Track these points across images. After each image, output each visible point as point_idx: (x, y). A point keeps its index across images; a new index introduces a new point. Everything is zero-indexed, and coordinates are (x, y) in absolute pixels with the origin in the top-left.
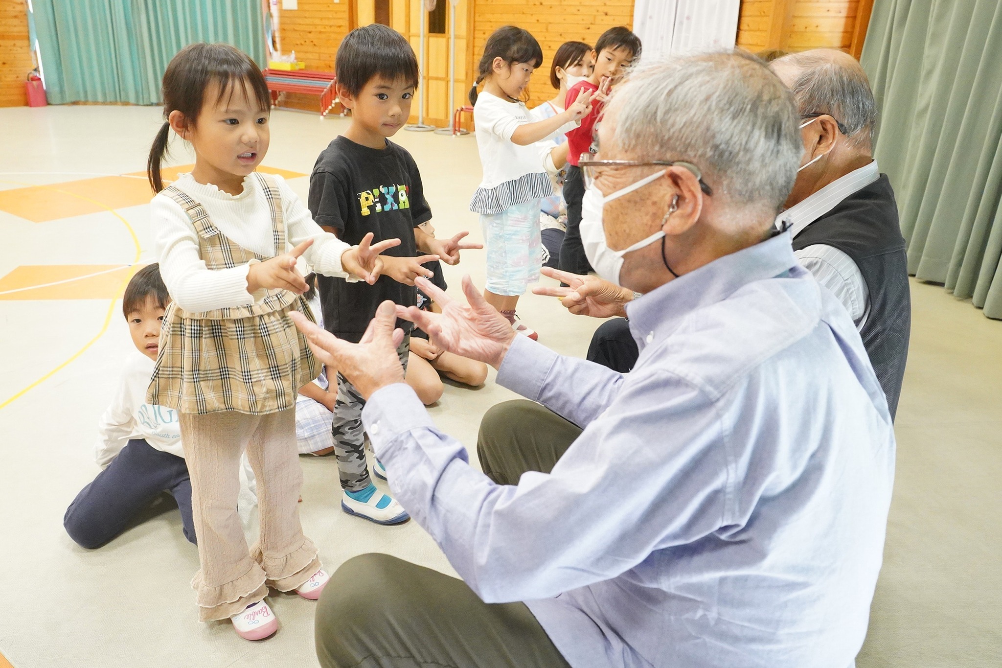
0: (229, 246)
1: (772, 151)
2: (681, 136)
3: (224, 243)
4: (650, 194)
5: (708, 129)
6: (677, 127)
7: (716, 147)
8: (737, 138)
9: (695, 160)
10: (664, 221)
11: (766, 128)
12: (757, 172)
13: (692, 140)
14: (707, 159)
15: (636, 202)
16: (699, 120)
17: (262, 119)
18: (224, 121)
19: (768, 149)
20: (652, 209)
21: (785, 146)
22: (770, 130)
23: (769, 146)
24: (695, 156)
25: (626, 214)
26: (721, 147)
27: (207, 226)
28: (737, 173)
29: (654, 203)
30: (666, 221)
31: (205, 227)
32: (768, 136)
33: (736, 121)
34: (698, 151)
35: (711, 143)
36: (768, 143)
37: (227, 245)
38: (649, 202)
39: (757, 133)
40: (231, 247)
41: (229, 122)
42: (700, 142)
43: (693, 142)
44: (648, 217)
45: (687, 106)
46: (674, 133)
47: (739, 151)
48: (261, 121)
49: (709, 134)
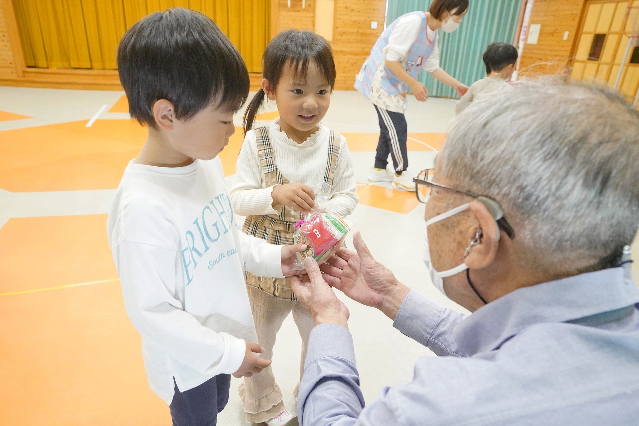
0: (282, 180)
1: (591, 202)
2: (488, 170)
3: (279, 178)
4: (458, 223)
5: (514, 168)
6: (487, 161)
7: (522, 188)
8: (546, 182)
9: (498, 198)
10: (466, 252)
11: (587, 174)
12: (568, 222)
13: (497, 177)
14: (510, 200)
15: (448, 228)
16: (507, 157)
17: (323, 91)
18: (292, 91)
19: (585, 199)
20: (459, 238)
21: (611, 200)
22: (591, 177)
23: (586, 196)
24: (498, 194)
25: (440, 236)
26: (527, 190)
27: (270, 164)
28: (543, 220)
29: (461, 232)
30: (468, 253)
31: (268, 165)
32: (586, 185)
33: (548, 163)
34: (501, 190)
35: (517, 184)
36: (585, 193)
37: (281, 179)
38: (457, 230)
39: (571, 180)
40: (283, 182)
41: (295, 91)
42: (505, 181)
43: (498, 180)
44: (455, 245)
45: (498, 141)
46: (482, 168)
47: (547, 197)
48: (321, 92)
49: (516, 173)
